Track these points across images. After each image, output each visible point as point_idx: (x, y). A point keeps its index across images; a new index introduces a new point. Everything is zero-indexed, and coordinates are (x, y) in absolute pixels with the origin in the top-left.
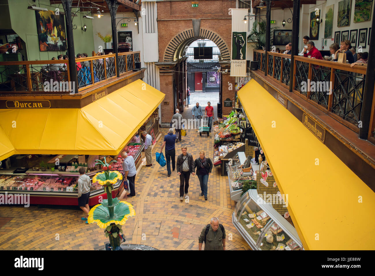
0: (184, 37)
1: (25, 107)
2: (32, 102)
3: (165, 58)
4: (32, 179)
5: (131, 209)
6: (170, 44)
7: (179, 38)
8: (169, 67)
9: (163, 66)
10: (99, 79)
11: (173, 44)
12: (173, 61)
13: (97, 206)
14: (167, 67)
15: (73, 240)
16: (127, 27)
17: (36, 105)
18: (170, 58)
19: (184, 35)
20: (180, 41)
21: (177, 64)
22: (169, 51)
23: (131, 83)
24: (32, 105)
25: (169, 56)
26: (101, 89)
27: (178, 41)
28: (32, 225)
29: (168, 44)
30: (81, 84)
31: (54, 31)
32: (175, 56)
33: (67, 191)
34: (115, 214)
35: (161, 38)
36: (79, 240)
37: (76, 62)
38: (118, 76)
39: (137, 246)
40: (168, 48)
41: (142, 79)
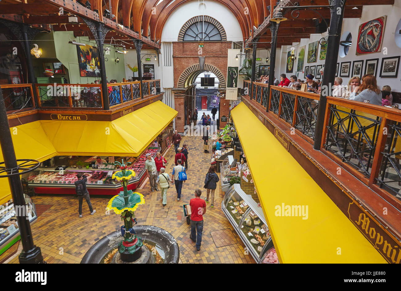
0: (193, 70)
1: (66, 119)
2: (72, 116)
3: (179, 85)
4: (71, 175)
5: (142, 199)
6: (182, 75)
7: (189, 70)
8: (181, 92)
9: (177, 91)
10: (127, 99)
11: (184, 75)
12: (184, 87)
13: (115, 196)
14: (180, 92)
15: (100, 222)
16: (150, 61)
17: (75, 118)
18: (182, 85)
19: (192, 68)
20: (190, 73)
21: (187, 90)
22: (181, 80)
23: (153, 103)
24: (72, 118)
25: (182, 84)
26: (128, 108)
27: (188, 73)
28: (68, 211)
29: (181, 75)
30: (112, 103)
31: (92, 62)
32: (186, 84)
33: (98, 184)
34: (129, 202)
35: (175, 70)
36: (105, 222)
37: (108, 86)
38: (142, 98)
39: (148, 227)
40: (181, 77)
41: (161, 100)
